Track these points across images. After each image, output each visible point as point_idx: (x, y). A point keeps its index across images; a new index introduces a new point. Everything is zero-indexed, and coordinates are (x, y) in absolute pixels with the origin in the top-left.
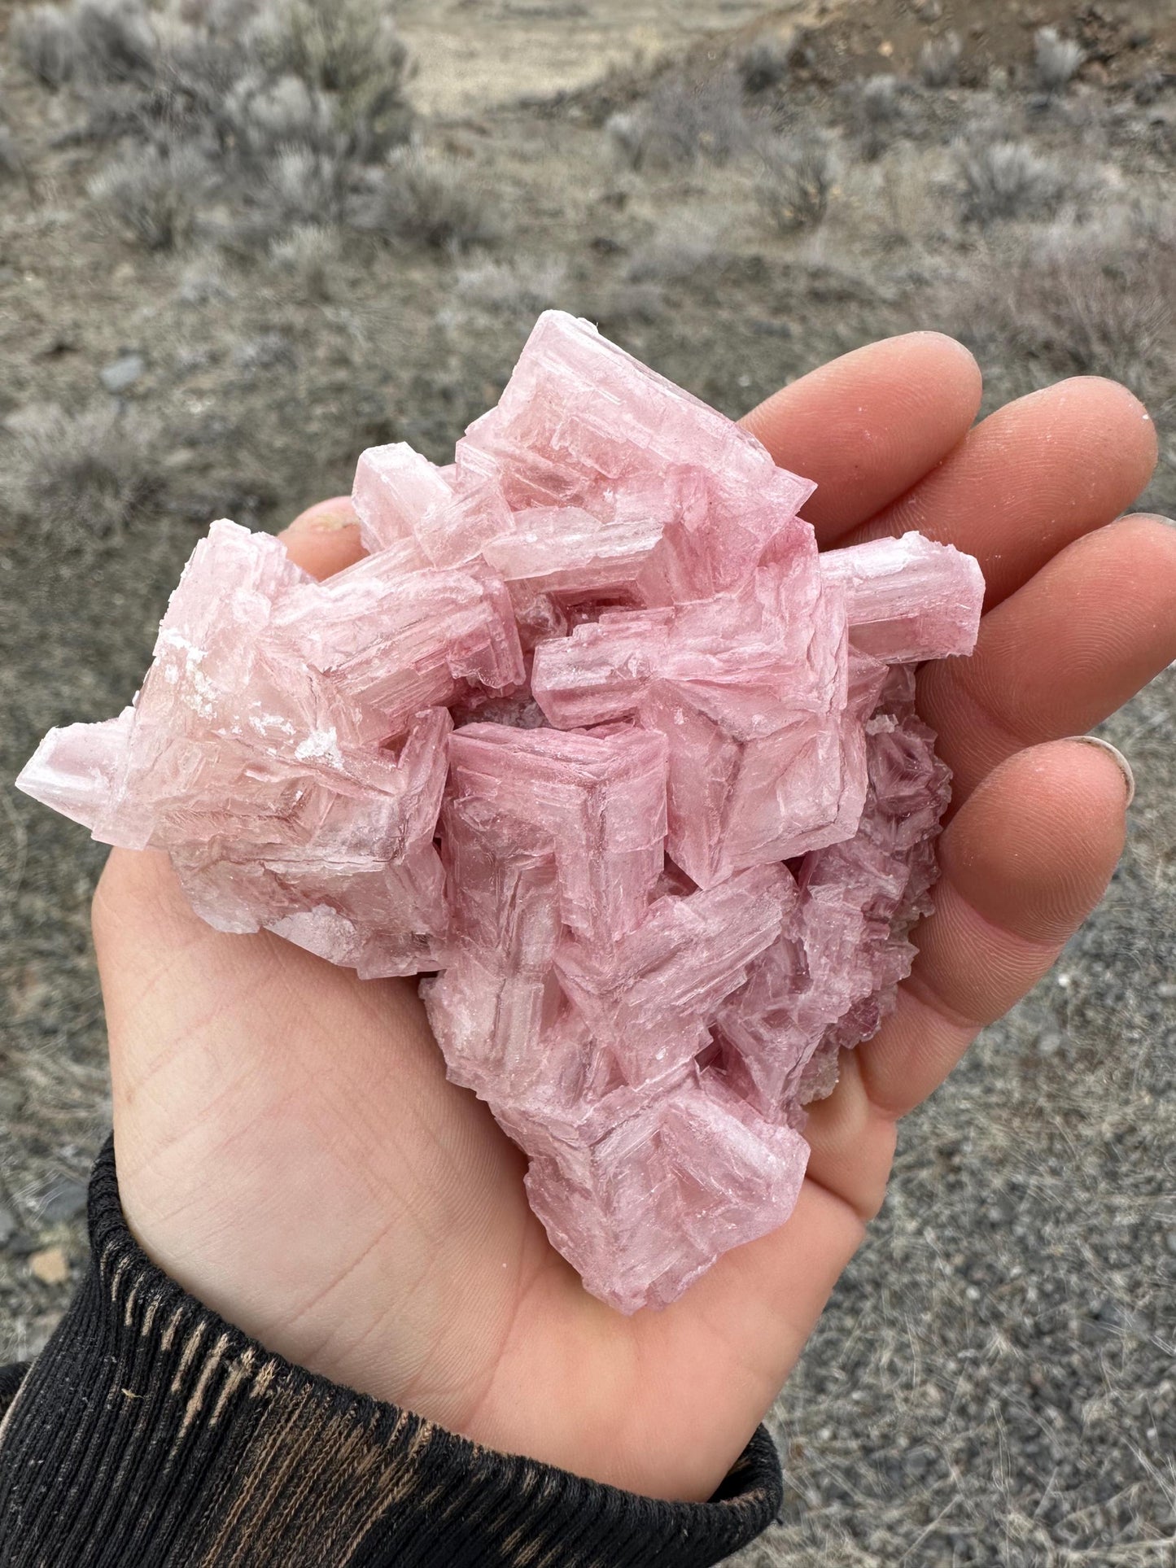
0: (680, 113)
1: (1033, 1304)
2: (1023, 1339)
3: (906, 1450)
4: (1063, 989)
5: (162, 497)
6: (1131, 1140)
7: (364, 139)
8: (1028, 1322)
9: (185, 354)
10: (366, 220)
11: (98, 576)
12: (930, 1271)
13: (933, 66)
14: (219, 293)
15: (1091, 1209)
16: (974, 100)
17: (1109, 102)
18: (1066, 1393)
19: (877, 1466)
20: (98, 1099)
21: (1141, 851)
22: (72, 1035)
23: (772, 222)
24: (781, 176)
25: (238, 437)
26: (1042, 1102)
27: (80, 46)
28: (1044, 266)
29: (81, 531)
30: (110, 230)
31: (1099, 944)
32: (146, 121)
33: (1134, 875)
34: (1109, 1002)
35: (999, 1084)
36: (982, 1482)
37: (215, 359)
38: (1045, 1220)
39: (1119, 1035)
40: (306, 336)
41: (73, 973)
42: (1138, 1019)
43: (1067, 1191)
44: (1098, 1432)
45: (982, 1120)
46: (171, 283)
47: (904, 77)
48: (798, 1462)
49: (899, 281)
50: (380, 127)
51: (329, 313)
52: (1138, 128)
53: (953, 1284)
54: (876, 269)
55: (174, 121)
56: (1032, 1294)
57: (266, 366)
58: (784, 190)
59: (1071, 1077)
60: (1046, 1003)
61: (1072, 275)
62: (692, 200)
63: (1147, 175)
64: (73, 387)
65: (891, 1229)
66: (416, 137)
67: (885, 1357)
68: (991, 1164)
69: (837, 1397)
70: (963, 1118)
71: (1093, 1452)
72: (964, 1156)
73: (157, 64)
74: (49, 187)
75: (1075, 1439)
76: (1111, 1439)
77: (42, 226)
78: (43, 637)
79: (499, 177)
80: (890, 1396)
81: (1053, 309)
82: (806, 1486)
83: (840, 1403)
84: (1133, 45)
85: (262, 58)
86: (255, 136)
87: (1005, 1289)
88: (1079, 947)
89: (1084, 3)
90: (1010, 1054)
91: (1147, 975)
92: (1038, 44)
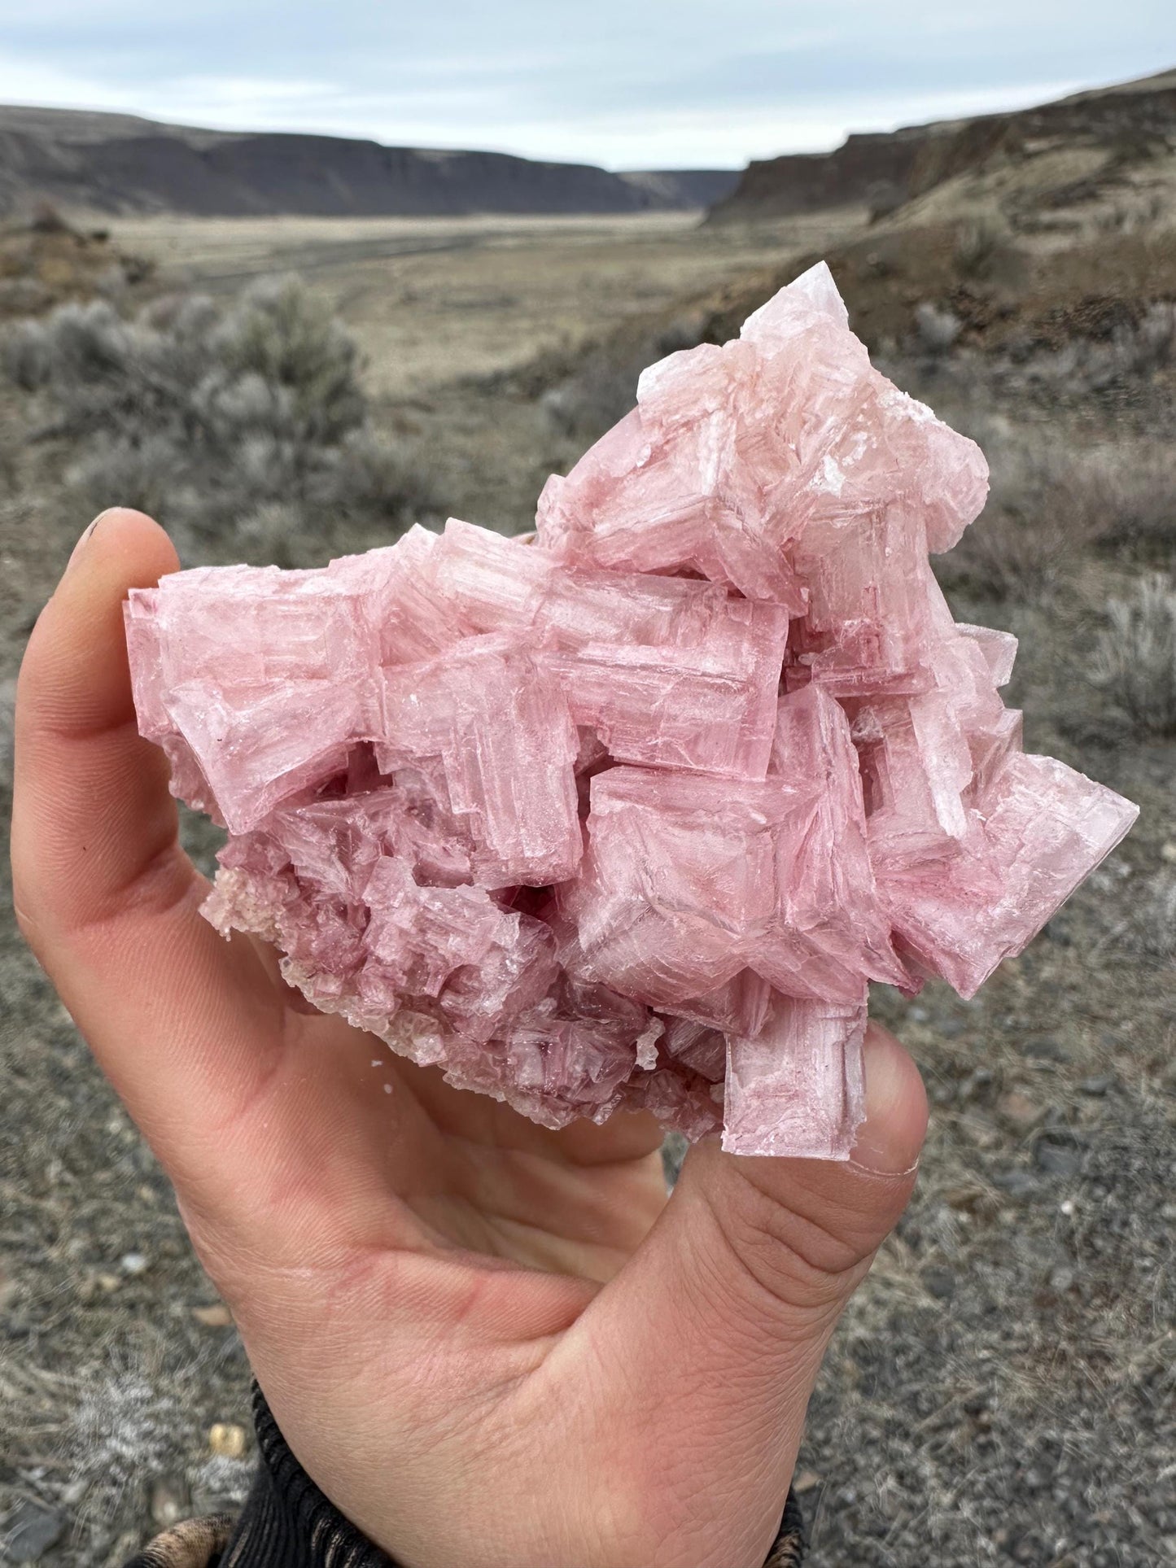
4: (1067, 1217)
6: (1161, 1382)
7: (322, 425)
10: (326, 494)
12: (972, 1552)
15: (1131, 1465)
17: (989, 364)
20: (69, 1410)
21: (1123, 1065)
22: (43, 1336)
26: (1064, 1345)
27: (57, 353)
31: (1096, 1166)
32: (118, 416)
33: (1121, 1092)
34: (1116, 1228)
35: (1017, 1327)
38: (1086, 1481)
39: (1131, 1264)
41: (43, 1266)
42: (1148, 1246)
43: (1104, 1445)
45: (1005, 1370)
50: (337, 412)
52: (1018, 383)
55: (144, 414)
59: (1090, 1314)
60: (1052, 1234)
63: (1032, 423)
65: (925, 1504)
66: (369, 422)
68: (1021, 1420)
70: (986, 1368)
72: (992, 1412)
73: (130, 366)
74: (26, 476)
77: (20, 512)
79: (445, 451)
84: (1004, 315)
85: (225, 359)
86: (220, 426)
88: (1077, 1170)
89: (954, 283)
90: (1023, 1293)
91: (1149, 1197)
92: (919, 318)
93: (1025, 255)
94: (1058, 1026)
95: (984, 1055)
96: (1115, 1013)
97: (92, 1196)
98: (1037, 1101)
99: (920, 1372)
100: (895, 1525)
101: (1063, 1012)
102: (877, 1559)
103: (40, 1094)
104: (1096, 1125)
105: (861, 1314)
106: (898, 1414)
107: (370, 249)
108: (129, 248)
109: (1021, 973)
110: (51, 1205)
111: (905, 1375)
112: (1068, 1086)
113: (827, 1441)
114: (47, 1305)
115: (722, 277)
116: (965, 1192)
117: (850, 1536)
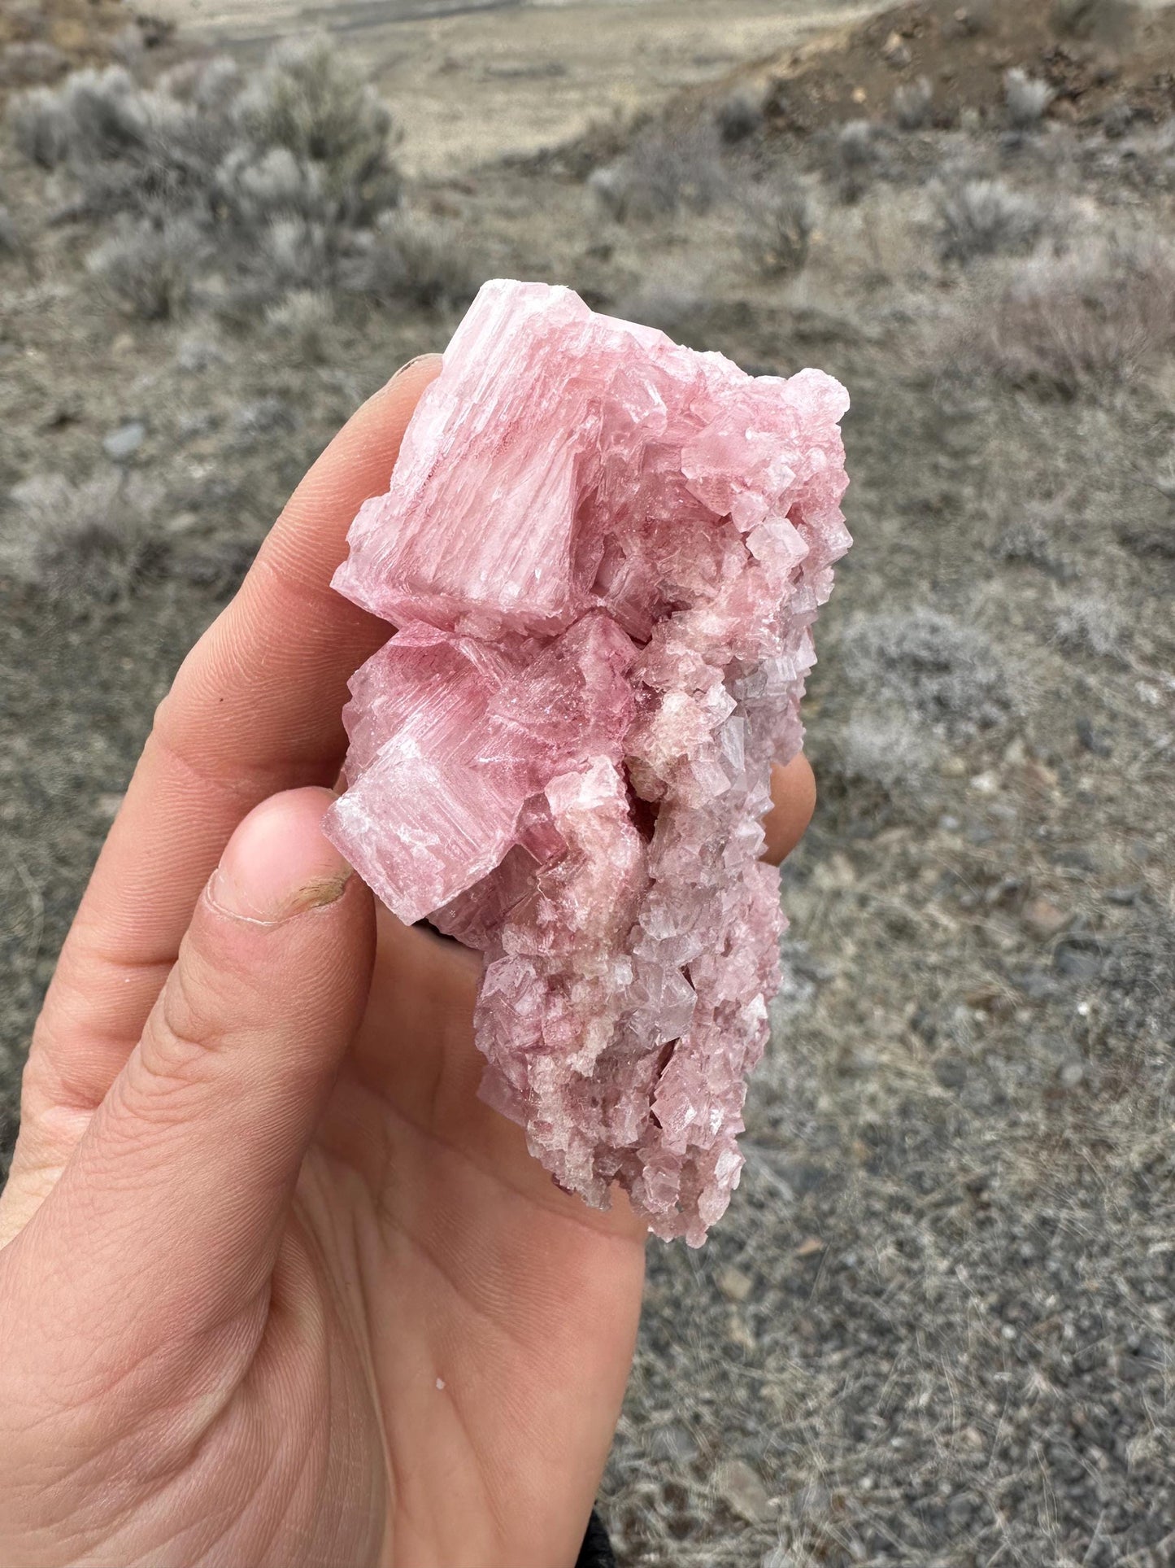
0: (661, 166)
1: (1071, 1341)
2: (1063, 1378)
3: (949, 1497)
4: (1082, 1018)
6: (1160, 1170)
7: (354, 205)
8: (1067, 1360)
9: (185, 420)
10: (358, 282)
11: (107, 641)
12: (964, 1311)
13: (906, 109)
14: (217, 359)
15: (1124, 1241)
16: (948, 141)
18: (1109, 1432)
19: (921, 1514)
21: (1154, 875)
23: (755, 268)
24: (763, 224)
25: (240, 499)
26: (1069, 1134)
27: (73, 126)
28: (1025, 300)
29: (89, 598)
30: (109, 304)
31: (1117, 970)
32: (140, 196)
33: (1148, 900)
34: (1131, 1029)
35: (1024, 1117)
36: (1029, 1528)
37: (215, 423)
38: (1078, 1255)
39: (1143, 1062)
40: (303, 398)
42: (1161, 1045)
44: (1143, 1472)
45: (1008, 1154)
46: (169, 352)
47: (877, 120)
48: (841, 1514)
49: (884, 320)
50: (369, 191)
51: (324, 374)
52: (1111, 161)
53: (988, 1323)
54: (860, 309)
55: (167, 194)
56: (1069, 1332)
57: (264, 429)
58: (766, 236)
60: (1066, 1034)
61: (1053, 306)
62: (676, 250)
63: (1122, 207)
64: (76, 457)
65: (922, 1270)
66: (404, 201)
67: (923, 1399)
68: (1020, 1199)
69: (877, 1445)
70: (990, 1152)
71: (1140, 1493)
72: (993, 1191)
73: (150, 141)
74: (46, 263)
75: (1120, 1479)
76: (1157, 1478)
77: (42, 301)
78: (54, 704)
79: (485, 235)
80: (930, 1442)
81: (1035, 341)
82: (850, 1539)
83: (880, 1450)
84: (1101, 81)
85: (251, 131)
86: (246, 206)
87: (1041, 1327)
90: (1033, 1086)
91: (1167, 1000)
92: (1007, 86)
93: (1133, 9)
94: (1091, 836)
95: (1014, 864)
96: (1150, 826)
98: (1062, 908)
99: (926, 1154)
100: (892, 1286)
101: (1097, 823)
102: (873, 1314)
104: (1120, 932)
105: (873, 1100)
106: (905, 1191)
108: (147, 6)
109: (1058, 784)
111: (911, 1156)
112: (1096, 894)
113: (832, 1212)
115: (792, 39)
116: (984, 992)
117: (848, 1294)
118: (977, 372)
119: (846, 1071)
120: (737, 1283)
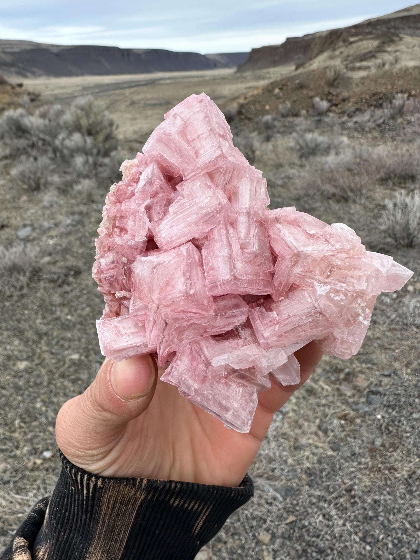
1: (391, 549)
4: (379, 420)
5: (40, 274)
6: (415, 477)
7: (102, 150)
8: (391, 557)
9: (46, 224)
10: (105, 175)
11: (19, 304)
12: (351, 541)
13: (283, 111)
14: (56, 203)
15: (405, 507)
16: (297, 120)
17: (339, 117)
21: (397, 365)
22: (15, 482)
25: (66, 251)
26: (380, 465)
27: (6, 128)
28: (328, 170)
29: (12, 289)
30: (18, 185)
31: (389, 401)
33: (396, 374)
34: (396, 423)
35: (363, 460)
37: (56, 225)
38: (390, 514)
39: (403, 435)
40: (87, 215)
41: (15, 457)
42: (408, 428)
43: (395, 500)
45: (359, 476)
46: (40, 201)
47: (274, 115)
49: (282, 179)
50: (107, 146)
51: (94, 206)
52: (350, 124)
53: (360, 545)
54: (274, 175)
55: (38, 149)
56: (390, 546)
57: (74, 226)
59: (389, 454)
60: (374, 426)
61: (337, 171)
63: (356, 138)
64: (7, 239)
65: (333, 525)
66: (119, 148)
68: (366, 493)
70: (353, 475)
72: (355, 491)
73: (32, 132)
81: (333, 183)
84: (344, 100)
85: (67, 128)
86: (66, 152)
87: (380, 545)
88: (382, 403)
89: (326, 89)
90: (364, 448)
91: (408, 411)
92: (314, 102)
93: (352, 78)
94: (373, 352)
95: (348, 364)
96: (393, 347)
97: (31, 431)
98: (367, 379)
99: (329, 478)
100: (323, 533)
101: (375, 347)
102: (317, 545)
103: (11, 396)
104: (388, 387)
105: (308, 458)
106: (322, 493)
107: (118, 86)
108: (31, 90)
110: (16, 435)
111: (324, 479)
112: (378, 373)
113: (298, 504)
114: (16, 471)
115: (244, 91)
116: (343, 413)
117: (307, 538)
118: (315, 194)
119: (297, 448)
120: (265, 537)
